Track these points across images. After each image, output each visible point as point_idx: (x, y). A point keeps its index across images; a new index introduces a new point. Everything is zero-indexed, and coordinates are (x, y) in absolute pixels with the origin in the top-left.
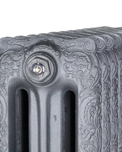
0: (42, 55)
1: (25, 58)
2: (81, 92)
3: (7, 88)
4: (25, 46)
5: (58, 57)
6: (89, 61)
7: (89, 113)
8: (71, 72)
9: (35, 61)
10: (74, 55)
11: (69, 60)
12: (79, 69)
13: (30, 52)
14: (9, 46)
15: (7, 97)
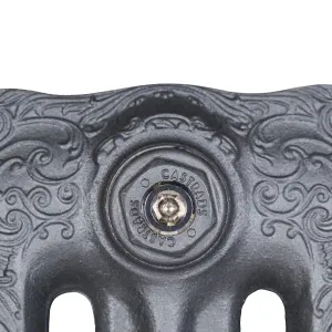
1: (97, 165)
2: (324, 292)
4: (87, 121)
5: (232, 157)
8: (284, 217)
9: (155, 174)
10: (288, 149)
11: (271, 171)
12: (315, 203)
13: (118, 142)
14: (15, 123)
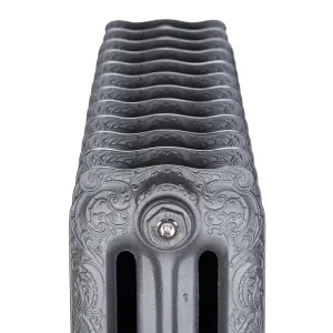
0: (171, 203)
3: (104, 254)
6: (245, 205)
7: (245, 289)
15: (105, 269)
